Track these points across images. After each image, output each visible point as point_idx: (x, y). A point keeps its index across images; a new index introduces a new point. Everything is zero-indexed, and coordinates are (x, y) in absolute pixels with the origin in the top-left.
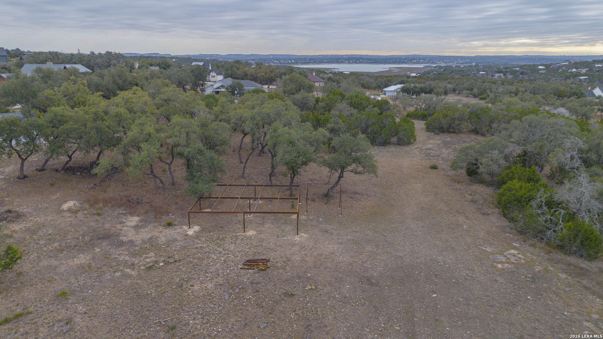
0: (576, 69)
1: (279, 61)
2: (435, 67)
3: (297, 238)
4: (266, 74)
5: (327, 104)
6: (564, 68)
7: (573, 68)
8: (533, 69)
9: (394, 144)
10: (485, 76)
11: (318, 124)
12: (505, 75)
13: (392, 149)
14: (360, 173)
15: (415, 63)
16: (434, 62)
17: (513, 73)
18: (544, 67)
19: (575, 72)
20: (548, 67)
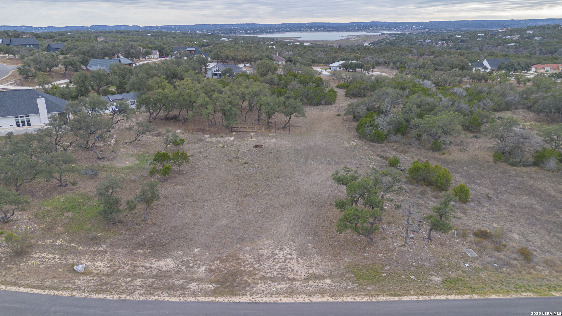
0: (510, 36)
1: (245, 31)
2: (390, 35)
3: (272, 140)
4: (243, 57)
5: (286, 82)
6: (500, 35)
7: (507, 35)
8: (473, 36)
9: (323, 104)
10: (430, 44)
11: (280, 94)
12: (447, 43)
13: (321, 107)
14: (298, 117)
15: (372, 30)
16: (391, 28)
17: (454, 40)
18: (483, 35)
19: (508, 39)
20: (486, 34)
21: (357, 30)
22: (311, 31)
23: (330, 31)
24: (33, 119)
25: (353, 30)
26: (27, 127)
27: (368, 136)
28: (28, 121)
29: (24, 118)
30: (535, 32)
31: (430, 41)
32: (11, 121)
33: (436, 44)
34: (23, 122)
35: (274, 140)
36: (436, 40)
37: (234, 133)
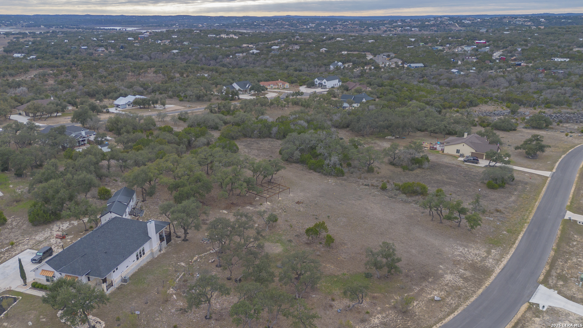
0: (161, 41)
7: (158, 40)
12: (106, 49)
17: (113, 46)
18: (133, 39)
19: (162, 44)
20: (136, 38)
24: (147, 247)
26: (144, 257)
27: (333, 173)
28: (143, 250)
29: (141, 248)
30: (179, 37)
31: (86, 47)
32: (134, 256)
33: (96, 50)
34: (140, 253)
35: (291, 195)
36: (93, 46)
37: (257, 198)
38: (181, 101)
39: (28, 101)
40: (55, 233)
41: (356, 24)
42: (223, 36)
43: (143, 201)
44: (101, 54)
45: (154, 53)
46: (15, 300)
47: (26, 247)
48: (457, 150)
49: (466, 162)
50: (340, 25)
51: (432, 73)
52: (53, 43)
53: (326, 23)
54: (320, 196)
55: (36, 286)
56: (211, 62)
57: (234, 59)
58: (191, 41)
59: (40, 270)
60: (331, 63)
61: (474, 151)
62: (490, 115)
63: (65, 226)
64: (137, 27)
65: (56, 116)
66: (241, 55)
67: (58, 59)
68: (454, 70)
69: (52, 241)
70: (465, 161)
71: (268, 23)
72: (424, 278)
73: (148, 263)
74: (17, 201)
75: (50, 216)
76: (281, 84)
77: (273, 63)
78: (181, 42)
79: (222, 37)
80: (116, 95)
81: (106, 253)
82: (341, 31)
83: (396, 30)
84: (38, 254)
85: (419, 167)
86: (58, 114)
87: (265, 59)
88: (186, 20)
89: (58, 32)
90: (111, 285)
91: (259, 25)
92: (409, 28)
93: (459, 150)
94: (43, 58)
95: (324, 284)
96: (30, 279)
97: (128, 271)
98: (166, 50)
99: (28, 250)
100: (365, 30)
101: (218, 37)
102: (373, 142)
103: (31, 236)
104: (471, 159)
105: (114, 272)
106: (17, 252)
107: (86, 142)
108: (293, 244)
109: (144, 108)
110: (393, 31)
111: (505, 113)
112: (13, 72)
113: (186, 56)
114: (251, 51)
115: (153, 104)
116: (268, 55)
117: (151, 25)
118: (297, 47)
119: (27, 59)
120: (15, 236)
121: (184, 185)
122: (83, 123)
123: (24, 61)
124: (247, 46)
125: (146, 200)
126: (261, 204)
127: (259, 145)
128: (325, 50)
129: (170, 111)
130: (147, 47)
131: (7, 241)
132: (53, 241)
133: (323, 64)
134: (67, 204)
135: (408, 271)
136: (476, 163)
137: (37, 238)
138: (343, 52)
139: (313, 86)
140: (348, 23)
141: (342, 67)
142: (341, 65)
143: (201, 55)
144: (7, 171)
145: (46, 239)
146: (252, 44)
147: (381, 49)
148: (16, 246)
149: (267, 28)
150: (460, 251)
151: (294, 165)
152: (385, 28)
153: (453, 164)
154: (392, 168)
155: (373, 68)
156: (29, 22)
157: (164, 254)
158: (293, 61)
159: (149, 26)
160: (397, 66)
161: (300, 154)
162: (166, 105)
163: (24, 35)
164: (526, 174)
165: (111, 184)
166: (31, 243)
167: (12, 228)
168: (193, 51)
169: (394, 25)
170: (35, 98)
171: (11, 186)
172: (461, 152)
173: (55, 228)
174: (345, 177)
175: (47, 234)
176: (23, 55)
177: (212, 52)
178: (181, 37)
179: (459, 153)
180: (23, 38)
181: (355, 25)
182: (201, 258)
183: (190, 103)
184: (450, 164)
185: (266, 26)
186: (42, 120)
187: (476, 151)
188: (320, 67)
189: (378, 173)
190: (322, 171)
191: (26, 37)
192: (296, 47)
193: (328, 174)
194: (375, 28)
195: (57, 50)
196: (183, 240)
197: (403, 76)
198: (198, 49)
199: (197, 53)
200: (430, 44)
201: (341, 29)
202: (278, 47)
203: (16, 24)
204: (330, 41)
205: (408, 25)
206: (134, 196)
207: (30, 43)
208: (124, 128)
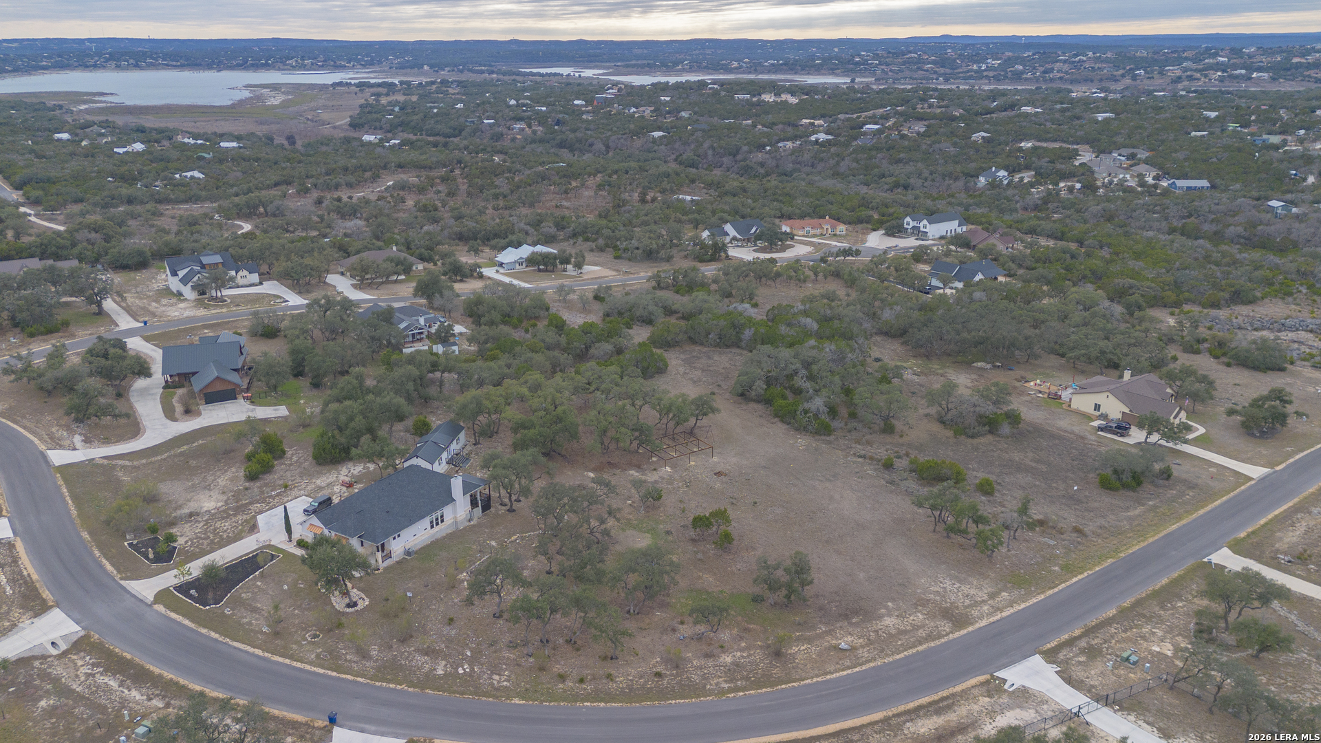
0: (636, 107)
6: (616, 105)
7: (630, 106)
12: (529, 126)
15: (294, 68)
16: (338, 63)
17: (542, 119)
18: (584, 103)
19: (636, 116)
20: (589, 102)
21: (252, 65)
22: (118, 67)
23: (176, 66)
24: (448, 512)
25: (243, 66)
26: (441, 526)
27: (810, 427)
28: (442, 516)
29: (439, 514)
30: (674, 99)
31: (493, 121)
32: (426, 522)
33: (509, 128)
34: (437, 519)
35: (715, 459)
36: (505, 119)
37: (654, 459)
38: (616, 258)
39: (358, 252)
40: (342, 478)
41: (1107, 61)
42: (768, 98)
43: (475, 444)
44: (518, 137)
45: (615, 137)
46: (273, 557)
47: (302, 492)
48: (1096, 404)
49: (1102, 431)
50: (1065, 62)
51: (1214, 208)
52: (435, 111)
53: (1029, 56)
54: (764, 467)
55: (301, 544)
56: (725, 160)
57: (773, 155)
58: (696, 109)
59: (307, 525)
60: (983, 169)
61: (1127, 411)
62: (1271, 326)
63: (357, 469)
64: (604, 68)
65: (396, 281)
66: (789, 144)
67: (437, 147)
68: (1274, 203)
69: (335, 488)
70: (1101, 429)
71: (888, 57)
72: (847, 615)
73: (447, 535)
74: (305, 426)
75: (340, 452)
76: (829, 226)
77: (855, 165)
78: (675, 111)
79: (764, 101)
80: (503, 242)
81: (388, 512)
82: (1061, 78)
83: (1206, 76)
84: (313, 503)
85: (990, 432)
86: (399, 278)
87: (838, 156)
88: (708, 51)
89: (452, 82)
90: (389, 556)
91: (865, 62)
92: (1243, 72)
93: (1100, 405)
94: (411, 143)
95: (683, 600)
96: (296, 536)
97: (416, 542)
98: (644, 128)
99: (304, 497)
100: (1123, 76)
101: (754, 99)
102: (940, 371)
103: (311, 479)
104: (1111, 427)
105: (394, 538)
106: (290, 498)
107: (424, 336)
108: (670, 538)
109: (546, 271)
110: (1199, 79)
111: (1311, 326)
112: (351, 179)
113: (677, 145)
114: (813, 138)
115: (561, 263)
116: (847, 145)
117: (633, 62)
118: (920, 127)
119: (384, 147)
120: (292, 476)
121: (533, 426)
122: (430, 298)
123: (378, 150)
124: (810, 123)
125: (479, 443)
126: (655, 470)
127: (710, 362)
128: (983, 137)
129: (588, 279)
130: (605, 121)
131: (281, 482)
132: (337, 489)
133: (962, 173)
134: (366, 439)
135: (829, 603)
136: (1122, 436)
137: (319, 482)
138: (1023, 144)
139: (899, 231)
140: (1085, 58)
141: (1006, 182)
142: (1004, 176)
143: (706, 145)
144: (301, 376)
145: (328, 485)
146: (822, 116)
147: (1119, 139)
148: (291, 489)
149: (883, 70)
150: (945, 585)
151: (753, 405)
152: (1178, 73)
153: (1072, 433)
154: (936, 428)
155: (1078, 186)
156: (404, 58)
157: (474, 526)
158: (899, 161)
159: (628, 66)
160: (1142, 183)
161: (765, 387)
162: (585, 267)
163: (391, 86)
164: (1212, 467)
165: (439, 412)
166: (309, 488)
167: (291, 465)
168: (693, 135)
169: (1208, 63)
170: (370, 246)
171: (302, 402)
172: (1103, 410)
173: (344, 471)
174: (832, 438)
175: (332, 477)
176: (378, 137)
177: (731, 137)
178: (677, 101)
179: (1099, 410)
180: (387, 95)
181: (1102, 61)
182: (522, 539)
183: (631, 263)
184: (1066, 431)
185: (881, 65)
186: (372, 288)
187: (1130, 411)
188: (956, 179)
189: (901, 436)
190: (792, 421)
191: (393, 93)
192: (916, 128)
193: (802, 429)
194: (1152, 72)
195: (439, 127)
196: (508, 510)
197: (1138, 212)
198: (703, 131)
199: (701, 139)
200: (1254, 128)
201: (1062, 75)
202: (877, 127)
203: (380, 63)
204: (1005, 113)
205: (1245, 62)
206: (462, 436)
207: (397, 109)
208: (487, 315)
